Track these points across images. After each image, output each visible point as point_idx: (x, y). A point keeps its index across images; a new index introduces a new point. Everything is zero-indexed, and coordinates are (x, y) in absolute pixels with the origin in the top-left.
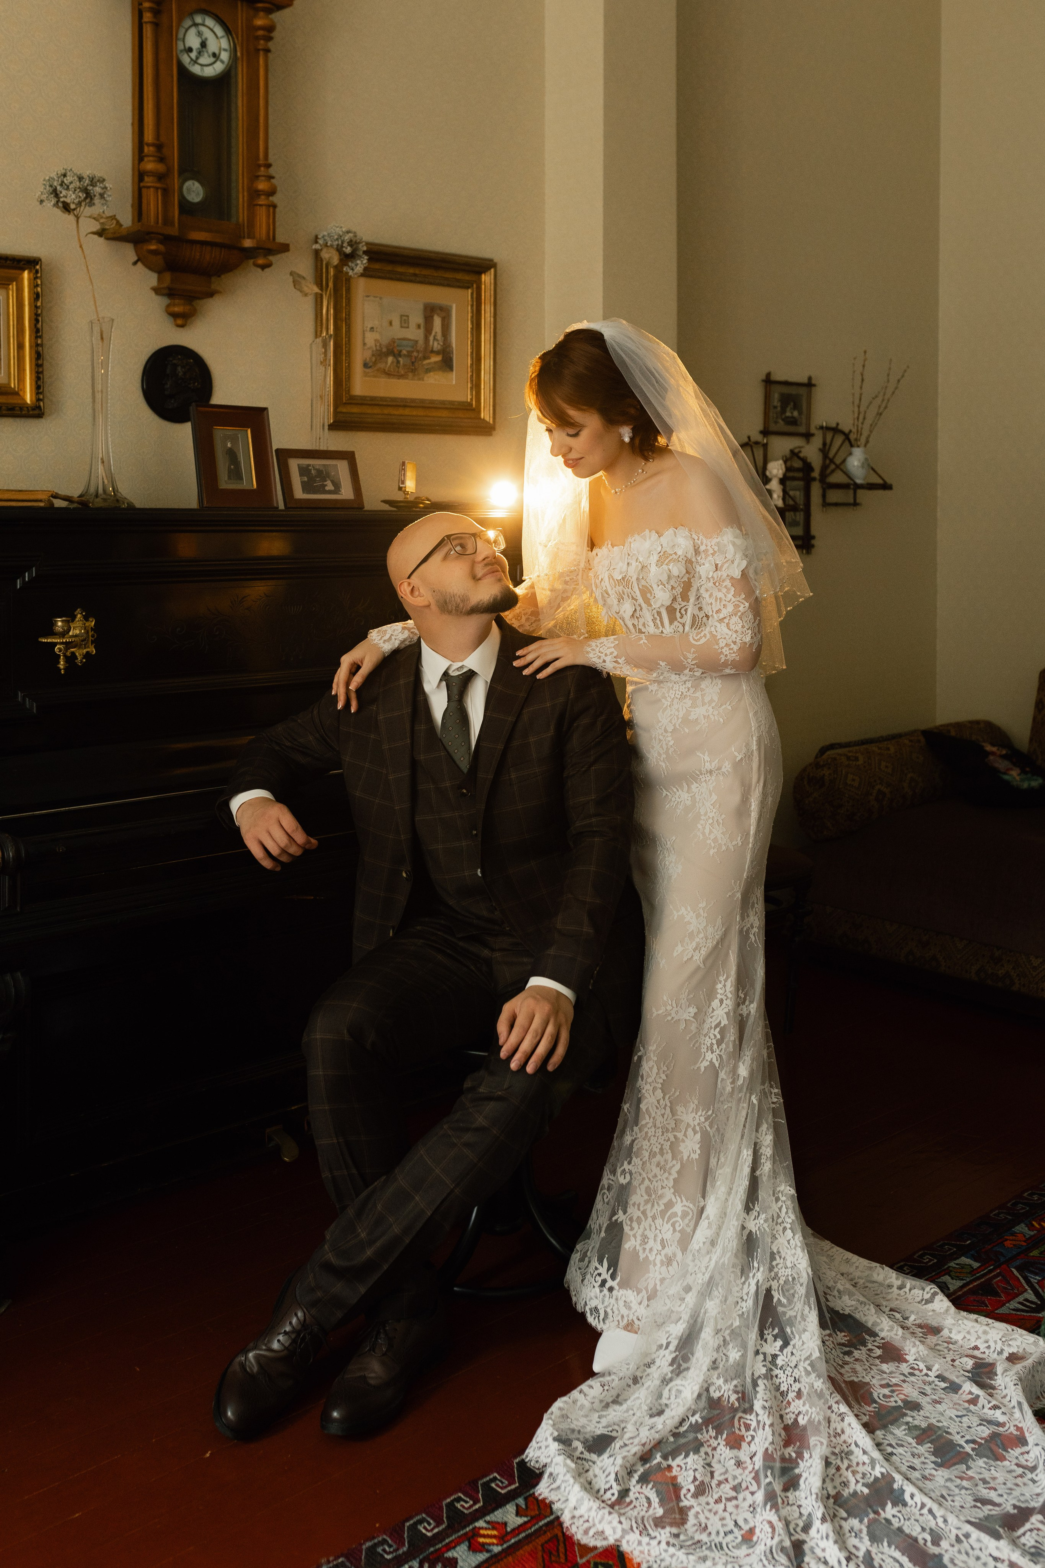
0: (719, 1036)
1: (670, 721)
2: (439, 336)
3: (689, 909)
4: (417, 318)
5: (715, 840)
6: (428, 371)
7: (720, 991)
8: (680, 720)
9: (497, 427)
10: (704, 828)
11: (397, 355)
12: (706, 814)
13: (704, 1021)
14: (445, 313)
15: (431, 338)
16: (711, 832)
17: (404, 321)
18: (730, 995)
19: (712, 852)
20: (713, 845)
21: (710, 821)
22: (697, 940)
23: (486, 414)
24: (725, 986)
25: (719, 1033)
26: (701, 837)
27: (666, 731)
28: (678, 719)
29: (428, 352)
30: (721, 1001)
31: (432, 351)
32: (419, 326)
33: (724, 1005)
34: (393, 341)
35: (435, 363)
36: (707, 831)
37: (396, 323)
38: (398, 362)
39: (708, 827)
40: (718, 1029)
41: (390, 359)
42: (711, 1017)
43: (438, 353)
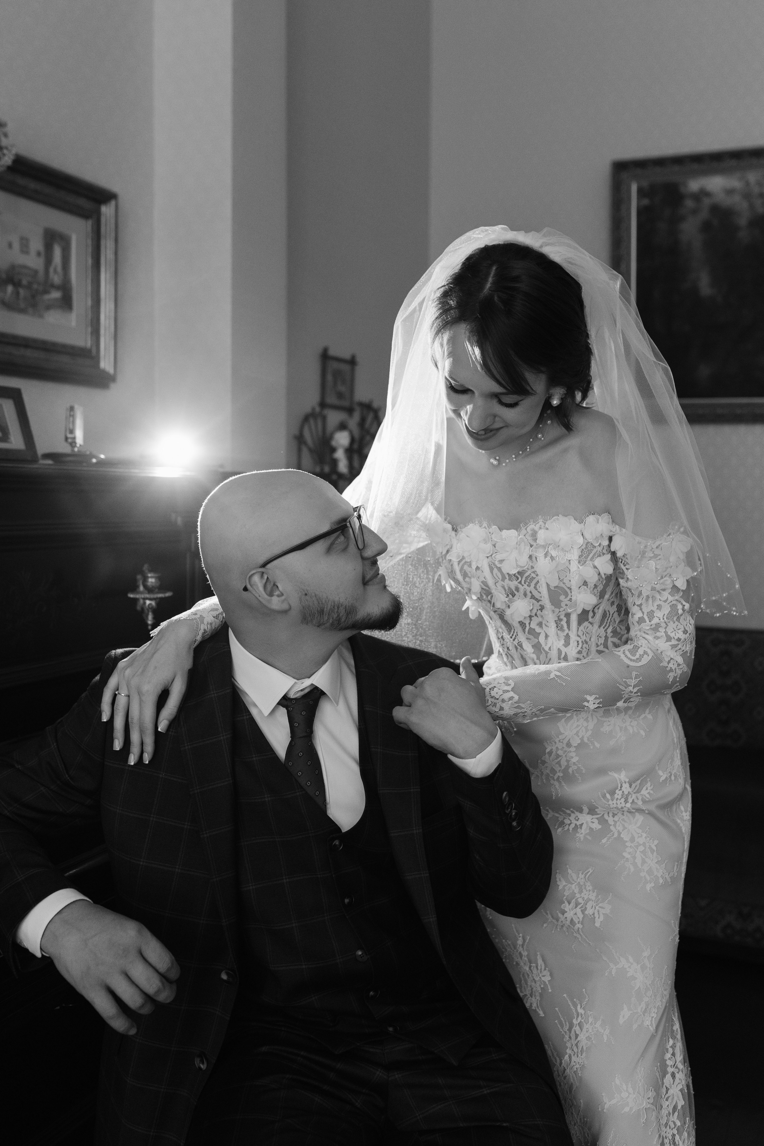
0: (678, 1123)
1: (577, 734)
2: (59, 269)
3: (631, 960)
4: (37, 244)
5: (650, 872)
6: (48, 308)
7: (669, 1063)
8: (590, 733)
9: (119, 378)
10: (634, 858)
11: (17, 285)
12: (632, 840)
13: (662, 1107)
14: (65, 242)
15: (51, 270)
16: (644, 862)
17: (25, 247)
18: (681, 1066)
19: (649, 886)
20: (648, 878)
21: (641, 848)
22: (646, 999)
23: (106, 364)
24: (673, 1054)
25: (678, 1118)
26: (632, 869)
27: (569, 745)
28: (587, 730)
29: (48, 286)
30: (673, 1075)
31: (53, 286)
32: (39, 254)
33: (677, 1081)
34: (13, 267)
35: (56, 300)
36: (639, 861)
37: (16, 245)
38: (18, 293)
39: (638, 855)
40: (676, 1114)
41: (10, 289)
42: (667, 1100)
43: (58, 288)
